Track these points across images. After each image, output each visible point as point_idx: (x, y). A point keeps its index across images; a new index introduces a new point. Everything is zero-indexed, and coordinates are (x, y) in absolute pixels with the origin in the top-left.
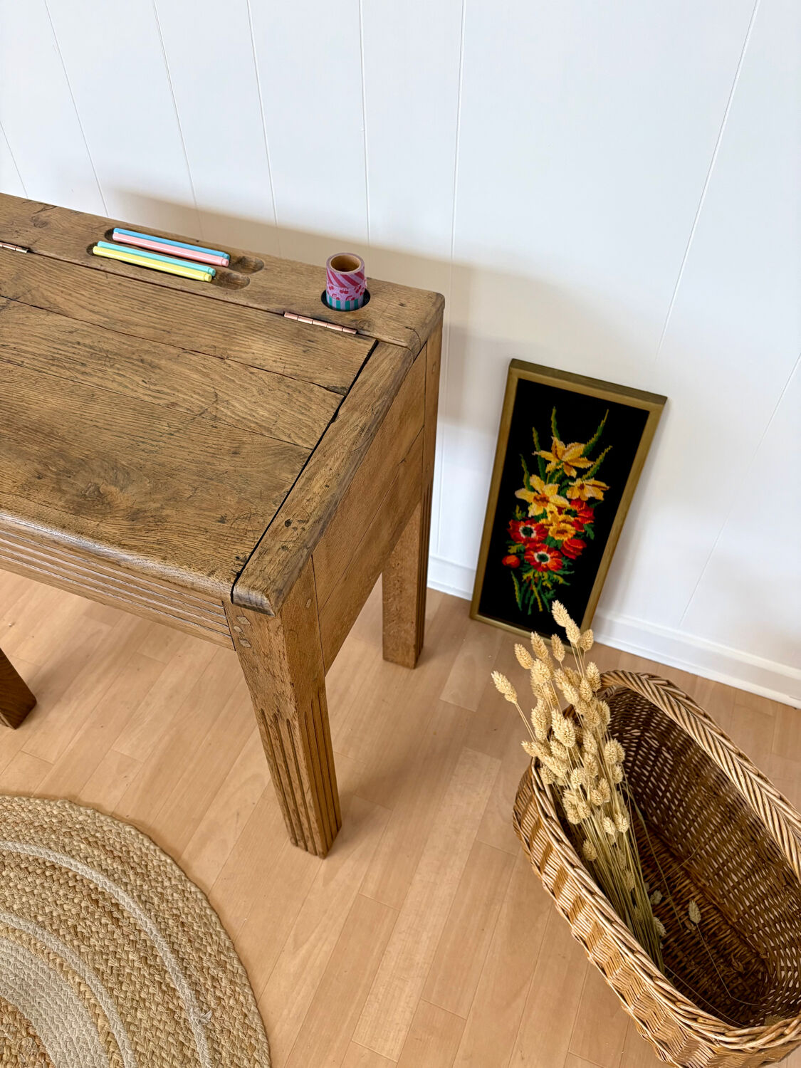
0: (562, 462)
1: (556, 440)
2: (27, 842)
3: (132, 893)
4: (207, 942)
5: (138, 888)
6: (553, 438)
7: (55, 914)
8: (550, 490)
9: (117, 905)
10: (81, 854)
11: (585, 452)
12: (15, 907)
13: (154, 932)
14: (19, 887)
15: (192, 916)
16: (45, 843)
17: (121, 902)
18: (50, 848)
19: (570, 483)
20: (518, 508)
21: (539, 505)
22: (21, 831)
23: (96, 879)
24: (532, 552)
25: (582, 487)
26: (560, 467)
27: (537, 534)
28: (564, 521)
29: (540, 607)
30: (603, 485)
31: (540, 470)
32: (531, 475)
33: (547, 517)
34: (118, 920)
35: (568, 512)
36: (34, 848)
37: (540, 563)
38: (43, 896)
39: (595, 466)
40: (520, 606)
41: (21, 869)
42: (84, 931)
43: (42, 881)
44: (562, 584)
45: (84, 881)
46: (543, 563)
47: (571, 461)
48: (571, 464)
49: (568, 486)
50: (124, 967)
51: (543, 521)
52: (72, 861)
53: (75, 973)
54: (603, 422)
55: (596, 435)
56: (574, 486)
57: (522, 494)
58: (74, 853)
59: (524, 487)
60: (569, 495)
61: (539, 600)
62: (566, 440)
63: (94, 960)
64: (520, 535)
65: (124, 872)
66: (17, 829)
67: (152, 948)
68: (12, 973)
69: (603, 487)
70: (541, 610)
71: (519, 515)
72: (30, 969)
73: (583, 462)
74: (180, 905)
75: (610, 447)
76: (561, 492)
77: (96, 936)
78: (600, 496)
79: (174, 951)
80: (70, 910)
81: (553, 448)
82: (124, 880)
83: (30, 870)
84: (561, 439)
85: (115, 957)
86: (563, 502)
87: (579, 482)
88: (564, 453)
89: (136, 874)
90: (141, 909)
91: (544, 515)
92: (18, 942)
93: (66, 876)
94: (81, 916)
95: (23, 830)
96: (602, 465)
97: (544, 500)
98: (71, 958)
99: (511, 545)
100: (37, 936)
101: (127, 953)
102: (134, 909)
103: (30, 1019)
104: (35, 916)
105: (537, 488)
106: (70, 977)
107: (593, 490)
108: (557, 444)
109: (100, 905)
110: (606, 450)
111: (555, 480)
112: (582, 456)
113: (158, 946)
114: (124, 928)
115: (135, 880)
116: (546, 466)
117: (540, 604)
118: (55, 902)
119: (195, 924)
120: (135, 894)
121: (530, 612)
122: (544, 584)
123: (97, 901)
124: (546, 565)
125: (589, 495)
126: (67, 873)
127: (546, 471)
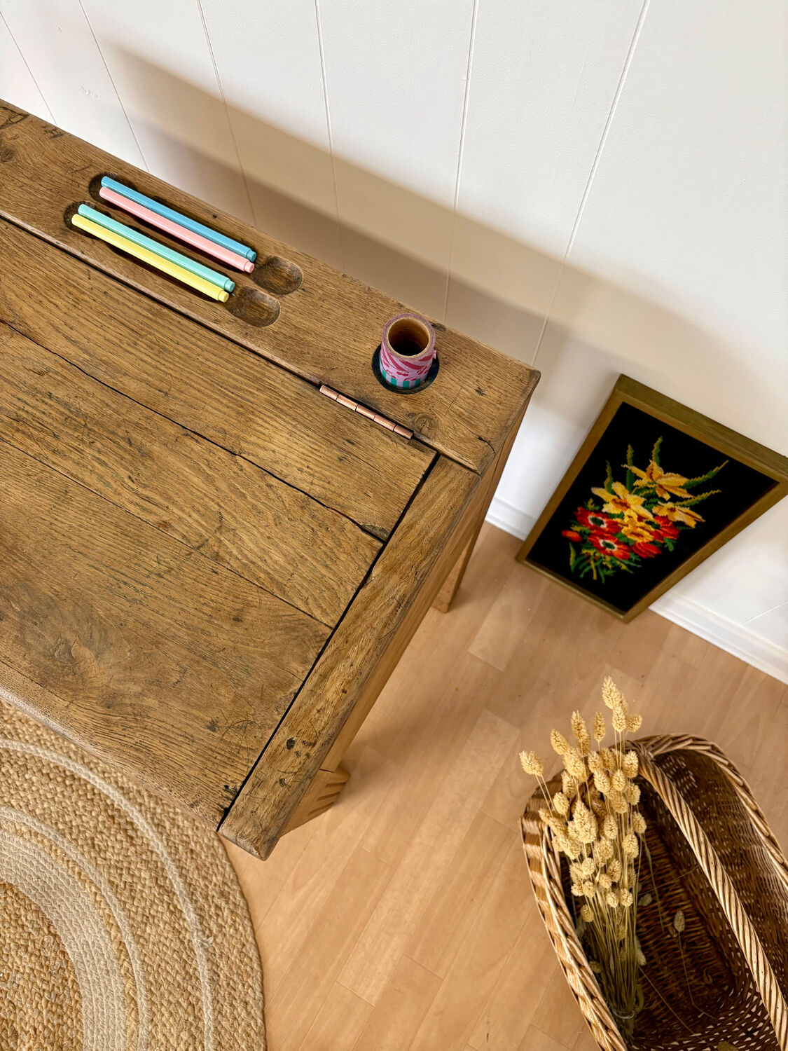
0: (655, 483)
1: (654, 463)
2: (48, 748)
3: (146, 814)
4: (213, 872)
5: (152, 810)
6: (651, 461)
7: (74, 824)
8: (634, 500)
9: (132, 824)
10: (99, 768)
11: (686, 485)
12: (38, 812)
13: (165, 855)
14: (41, 792)
15: (201, 846)
16: (65, 751)
17: (135, 821)
18: (70, 757)
19: (660, 503)
20: (591, 501)
21: (617, 507)
22: (42, 735)
23: (113, 796)
24: (597, 538)
25: (673, 510)
26: (653, 486)
27: (608, 527)
28: (642, 528)
29: (595, 577)
30: (699, 517)
31: (627, 481)
32: (614, 481)
33: (623, 519)
34: (132, 838)
35: (650, 523)
36: (55, 756)
37: (605, 548)
38: (64, 804)
39: (694, 500)
40: (572, 568)
41: (42, 774)
42: (100, 844)
43: (63, 789)
44: (624, 571)
45: (102, 796)
46: (608, 549)
47: (667, 486)
48: (666, 488)
49: (656, 503)
50: (136, 883)
51: (617, 520)
52: (90, 773)
53: (91, 882)
54: (717, 469)
55: (705, 476)
56: (663, 506)
57: (599, 492)
58: (92, 765)
59: (603, 487)
60: (655, 510)
61: (595, 572)
62: (667, 467)
63: (109, 873)
64: (588, 521)
65: (139, 792)
66: (39, 732)
67: (163, 869)
68: (35, 875)
69: (698, 519)
70: (595, 579)
71: (591, 507)
72: (51, 873)
73: (681, 492)
74: (190, 833)
75: (719, 491)
76: (646, 505)
77: (112, 850)
78: (691, 523)
79: (181, 875)
80: (88, 822)
81: (648, 469)
82: (138, 800)
83: (52, 776)
84: (661, 465)
85: (129, 873)
86: (646, 513)
87: (670, 505)
88: (660, 477)
89: (150, 796)
90: (153, 832)
91: (621, 516)
92: (40, 845)
93: (84, 788)
94: (98, 830)
95: (44, 735)
96: (704, 501)
97: (624, 505)
98: (89, 869)
99: (575, 524)
100: (58, 843)
101: (140, 870)
102: (147, 830)
103: (51, 919)
104: (56, 824)
105: (619, 493)
106: (87, 886)
107: (684, 516)
108: (655, 468)
109: (116, 822)
110: (713, 492)
111: (642, 494)
112: (681, 487)
113: (169, 868)
114: (138, 847)
115: (149, 802)
116: (635, 480)
117: (595, 575)
118: (75, 812)
119: (203, 853)
120: (148, 816)
121: (582, 577)
122: (604, 563)
123: (113, 817)
124: (611, 551)
125: (679, 519)
126: (86, 785)
127: (634, 484)
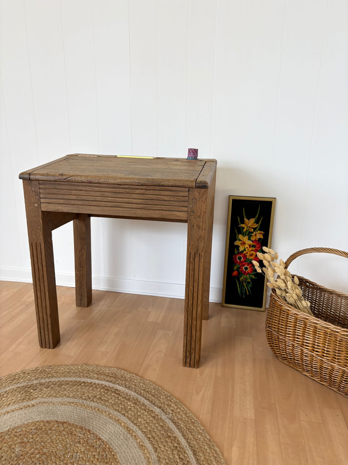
0: (248, 227)
1: (245, 219)
2: (70, 377)
4: (160, 395)
5: (124, 384)
7: (90, 395)
8: (245, 239)
9: (117, 389)
10: (95, 378)
11: (255, 221)
12: (71, 396)
13: (136, 395)
14: (71, 390)
15: (151, 389)
16: (78, 376)
18: (81, 377)
19: (252, 234)
20: (236, 249)
21: (243, 246)
23: (105, 384)
24: (242, 267)
25: (256, 235)
26: (248, 229)
27: (243, 258)
28: (252, 250)
29: (248, 292)
30: (262, 232)
31: (242, 232)
32: (239, 235)
33: (246, 250)
34: (119, 393)
35: (253, 246)
36: (74, 378)
37: (245, 271)
38: (83, 391)
39: (259, 226)
40: (240, 295)
41: (70, 385)
42: (105, 399)
43: (81, 387)
44: (254, 279)
45: (100, 385)
46: (247, 271)
47: (251, 226)
48: (251, 227)
49: (251, 235)
50: (127, 407)
51: (245, 252)
52: (92, 380)
53: (105, 411)
54: (259, 209)
55: (257, 214)
57: (237, 243)
59: (237, 240)
60: (252, 239)
61: (247, 289)
62: (249, 218)
63: (113, 406)
64: (237, 261)
65: (116, 380)
67: (137, 400)
68: (76, 416)
69: (262, 233)
70: (248, 294)
71: (236, 252)
72: (84, 413)
73: (255, 225)
74: (144, 386)
75: (262, 217)
76: (249, 239)
77: (111, 399)
78: (262, 237)
79: (147, 399)
80: (96, 393)
81: (245, 223)
83: (74, 384)
84: (247, 218)
85: (122, 405)
86: (250, 243)
87: (254, 233)
88: (248, 223)
89: (122, 380)
90: (128, 389)
91: (245, 250)
92: (76, 406)
95: (67, 374)
96: (261, 225)
97: (244, 243)
98: (102, 407)
99: (234, 266)
100: (84, 403)
101: (127, 402)
102: (125, 390)
103: (89, 429)
104: (81, 397)
105: (241, 239)
106: (104, 413)
107: (259, 235)
108: (246, 221)
109: (109, 390)
110: (261, 219)
111: (247, 234)
112: (254, 223)
113: (140, 399)
114: (123, 396)
115: (122, 382)
116: (243, 230)
117: (247, 291)
118: (89, 392)
119: (153, 391)
120: (123, 386)
121: (244, 297)
122: (248, 281)
123: (107, 389)
124: (248, 271)
125: (259, 237)
126: (91, 383)
127: (244, 231)
